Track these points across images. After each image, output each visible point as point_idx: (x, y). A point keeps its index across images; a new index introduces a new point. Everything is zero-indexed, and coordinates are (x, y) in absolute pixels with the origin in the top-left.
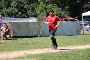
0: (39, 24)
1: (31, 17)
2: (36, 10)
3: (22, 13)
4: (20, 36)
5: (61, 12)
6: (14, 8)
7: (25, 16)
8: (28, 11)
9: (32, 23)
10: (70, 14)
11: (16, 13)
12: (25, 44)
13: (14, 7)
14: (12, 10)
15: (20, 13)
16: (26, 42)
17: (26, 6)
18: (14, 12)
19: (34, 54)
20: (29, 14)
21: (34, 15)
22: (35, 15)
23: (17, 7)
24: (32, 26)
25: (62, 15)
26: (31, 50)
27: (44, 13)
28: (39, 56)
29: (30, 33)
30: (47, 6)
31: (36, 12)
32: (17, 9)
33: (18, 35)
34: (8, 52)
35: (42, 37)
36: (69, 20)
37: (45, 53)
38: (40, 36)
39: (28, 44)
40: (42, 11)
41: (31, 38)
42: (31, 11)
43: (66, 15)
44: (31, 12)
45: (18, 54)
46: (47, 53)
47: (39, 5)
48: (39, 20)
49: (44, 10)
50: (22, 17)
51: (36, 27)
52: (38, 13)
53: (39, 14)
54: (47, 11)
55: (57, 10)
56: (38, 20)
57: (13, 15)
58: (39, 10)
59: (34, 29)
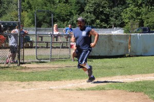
0: (127, 37)
1: (115, 26)
2: (123, 17)
3: (101, 21)
4: (98, 55)
6: (89, 14)
7: (106, 25)
8: (110, 18)
9: (117, 35)
11: (93, 22)
12: (105, 68)
13: (89, 12)
14: (87, 17)
15: (98, 21)
16: (108, 65)
17: (107, 10)
18: (88, 20)
20: (112, 23)
21: (119, 23)
22: (122, 23)
23: (94, 12)
24: (117, 41)
27: (135, 20)
28: (128, 85)
29: (113, 51)
30: (140, 9)
31: (122, 20)
32: (94, 15)
33: (96, 55)
34: (81, 79)
35: (132, 56)
37: (137, 82)
38: (129, 56)
39: (110, 68)
40: (132, 17)
41: (115, 59)
44: (114, 19)
47: (128, 9)
48: (127, 31)
49: (135, 16)
50: (101, 27)
51: (122, 41)
52: (126, 21)
53: (127, 23)
54: (140, 18)
56: (125, 32)
57: (88, 24)
58: (128, 16)
59: (119, 44)
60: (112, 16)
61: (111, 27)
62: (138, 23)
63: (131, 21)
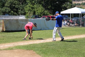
0: (26, 20)
2: (25, 9)
3: (14, 12)
4: (11, 30)
5: (44, 11)
6: (7, 8)
7: (17, 14)
8: (19, 10)
10: (52, 12)
11: (9, 12)
15: (12, 12)
16: (16, 36)
17: (17, 6)
18: (7, 11)
19: (21, 46)
20: (20, 13)
21: (23, 13)
22: (25, 13)
25: (45, 13)
26: (19, 42)
29: (19, 28)
30: (34, 6)
31: (25, 11)
32: (10, 8)
33: (10, 30)
36: (51, 17)
37: (30, 45)
43: (49, 13)
44: (21, 11)
45: (8, 45)
46: (32, 45)
49: (31, 9)
50: (14, 15)
51: (24, 23)
52: (27, 12)
54: (33, 10)
55: (41, 9)
58: (27, 9)
60: (20, 9)
61: (19, 15)
62: (33, 13)
63: (29, 12)
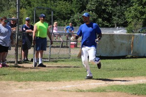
0: (130, 37)
1: (117, 26)
2: (127, 16)
3: (103, 20)
4: (98, 56)
6: (91, 12)
7: (108, 24)
8: (113, 17)
9: (119, 35)
13: (91, 10)
15: (100, 20)
17: (110, 8)
19: (121, 85)
20: (115, 22)
21: (122, 23)
24: (119, 41)
27: (138, 20)
28: (130, 88)
29: (115, 51)
30: (144, 8)
31: (125, 19)
32: (96, 13)
34: (81, 80)
37: (140, 85)
38: (132, 57)
40: (136, 16)
42: (118, 17)
44: (117, 19)
45: (96, 84)
46: (143, 84)
47: (131, 8)
48: (130, 31)
49: (139, 15)
50: (103, 26)
51: (124, 41)
52: (129, 20)
53: (130, 22)
54: (144, 17)
56: (128, 32)
58: (131, 15)
59: (121, 45)
60: (115, 15)
61: (114, 27)
62: (141, 23)
63: (135, 20)
